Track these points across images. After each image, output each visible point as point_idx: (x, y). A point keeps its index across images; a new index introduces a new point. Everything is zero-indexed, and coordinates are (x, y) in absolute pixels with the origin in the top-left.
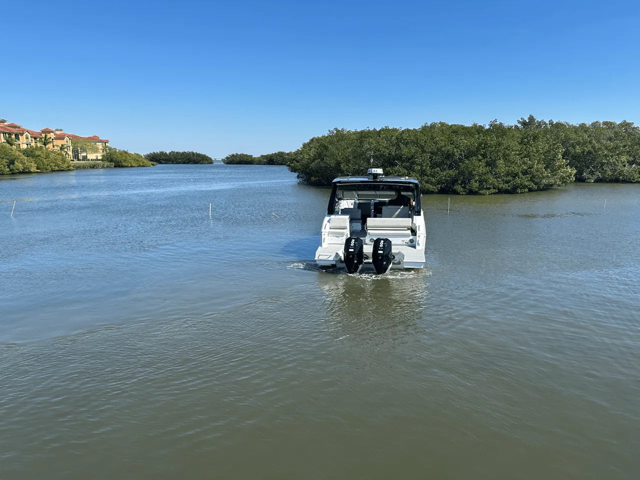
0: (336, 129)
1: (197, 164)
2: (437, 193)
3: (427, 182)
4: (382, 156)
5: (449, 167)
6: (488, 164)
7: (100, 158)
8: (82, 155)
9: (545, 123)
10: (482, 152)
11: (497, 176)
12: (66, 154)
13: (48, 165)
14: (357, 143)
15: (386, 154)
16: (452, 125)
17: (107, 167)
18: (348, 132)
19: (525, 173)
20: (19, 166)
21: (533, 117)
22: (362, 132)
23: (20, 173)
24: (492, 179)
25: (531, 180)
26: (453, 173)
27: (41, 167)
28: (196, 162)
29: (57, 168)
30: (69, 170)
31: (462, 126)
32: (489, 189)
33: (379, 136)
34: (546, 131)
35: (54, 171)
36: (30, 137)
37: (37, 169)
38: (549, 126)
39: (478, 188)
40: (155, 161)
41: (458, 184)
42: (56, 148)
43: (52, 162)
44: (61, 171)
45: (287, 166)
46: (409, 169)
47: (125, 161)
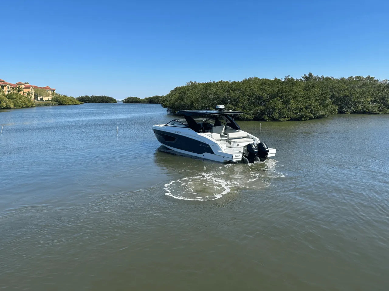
0: (191, 82)
1: (107, 103)
2: (252, 120)
3: (246, 114)
4: (219, 97)
5: (260, 105)
6: (284, 103)
7: (50, 99)
8: (40, 97)
9: (319, 78)
10: (280, 95)
11: (290, 110)
12: (31, 97)
13: (20, 104)
14: (204, 90)
15: (222, 96)
16: (261, 79)
17: (54, 105)
18: (198, 83)
19: (307, 108)
20: (3, 104)
21: (311, 74)
22: (206, 84)
23: (4, 108)
24: (287, 112)
25: (311, 112)
26: (262, 108)
27: (17, 105)
28: (107, 102)
29: (25, 106)
30: (33, 107)
31: (268, 79)
32: (284, 118)
33: (217, 86)
34: (320, 82)
35: (24, 107)
36: (10, 88)
37: (14, 106)
38: (321, 80)
39: (278, 117)
40: (83, 102)
41: (266, 115)
42: (25, 94)
43: (23, 102)
44: (28, 107)
45: (161, 104)
46: (235, 105)
47: (65, 101)
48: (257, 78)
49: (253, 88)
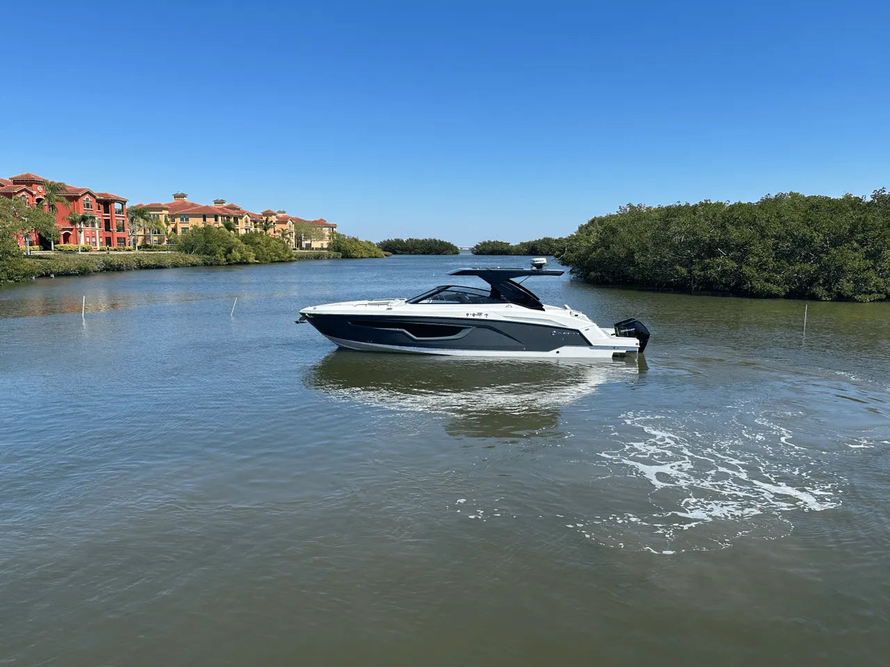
0: (630, 205)
1: (439, 254)
2: (784, 297)
3: (767, 280)
4: (698, 241)
5: (804, 259)
6: (869, 255)
7: (325, 246)
8: (306, 242)
10: (859, 236)
11: (883, 274)
12: (288, 241)
13: (267, 255)
15: (706, 237)
17: (333, 258)
18: (648, 208)
20: (236, 255)
22: (668, 208)
23: (237, 263)
24: (874, 279)
26: (811, 267)
27: (261, 256)
28: (438, 253)
29: (277, 259)
30: (291, 261)
31: (827, 197)
32: (871, 293)
33: (695, 214)
35: (275, 262)
36: (249, 223)
37: (256, 259)
39: (851, 291)
40: (389, 251)
41: (820, 284)
42: (277, 234)
43: (273, 251)
44: (283, 261)
46: (740, 260)
47: (355, 250)
48: (798, 194)
49: (786, 218)
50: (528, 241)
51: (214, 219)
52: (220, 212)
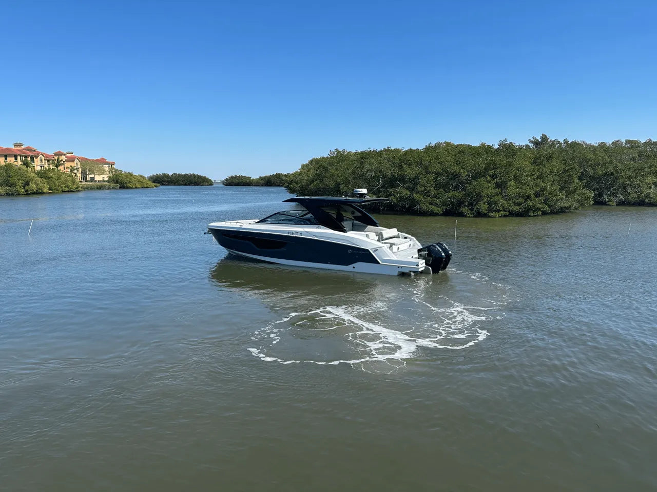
0: (337, 150)
1: (198, 185)
2: (442, 215)
3: (431, 204)
4: (383, 176)
5: (454, 188)
6: (498, 186)
7: (106, 179)
8: (90, 176)
9: (559, 142)
10: (491, 172)
11: (507, 198)
12: (75, 176)
13: (59, 186)
14: (358, 164)
15: (389, 174)
16: (458, 145)
17: (113, 188)
18: (349, 153)
19: (537, 195)
20: (33, 186)
21: (546, 136)
22: (363, 153)
23: (34, 193)
25: (545, 203)
26: (459, 194)
27: (54, 188)
28: (196, 184)
29: (67, 189)
30: (78, 191)
31: (469, 145)
32: (499, 211)
34: (561, 150)
35: (65, 191)
36: (44, 161)
37: (50, 190)
38: (563, 146)
39: (487, 210)
40: (158, 183)
41: (465, 206)
42: (66, 170)
43: (63, 183)
44: (71, 191)
45: (285, 187)
46: (411, 190)
47: (130, 182)
48: (450, 143)
49: (443, 159)
50: (264, 176)
51: (14, 158)
52: (19, 153)
